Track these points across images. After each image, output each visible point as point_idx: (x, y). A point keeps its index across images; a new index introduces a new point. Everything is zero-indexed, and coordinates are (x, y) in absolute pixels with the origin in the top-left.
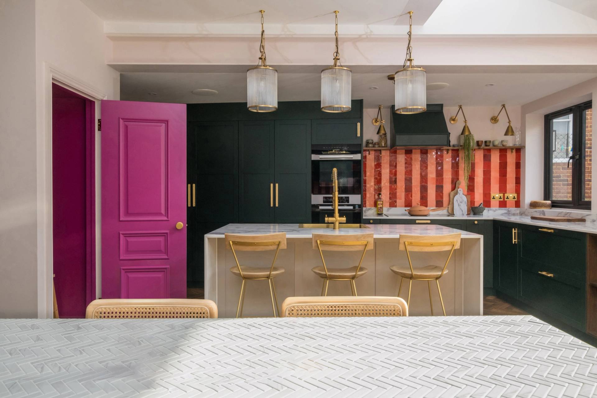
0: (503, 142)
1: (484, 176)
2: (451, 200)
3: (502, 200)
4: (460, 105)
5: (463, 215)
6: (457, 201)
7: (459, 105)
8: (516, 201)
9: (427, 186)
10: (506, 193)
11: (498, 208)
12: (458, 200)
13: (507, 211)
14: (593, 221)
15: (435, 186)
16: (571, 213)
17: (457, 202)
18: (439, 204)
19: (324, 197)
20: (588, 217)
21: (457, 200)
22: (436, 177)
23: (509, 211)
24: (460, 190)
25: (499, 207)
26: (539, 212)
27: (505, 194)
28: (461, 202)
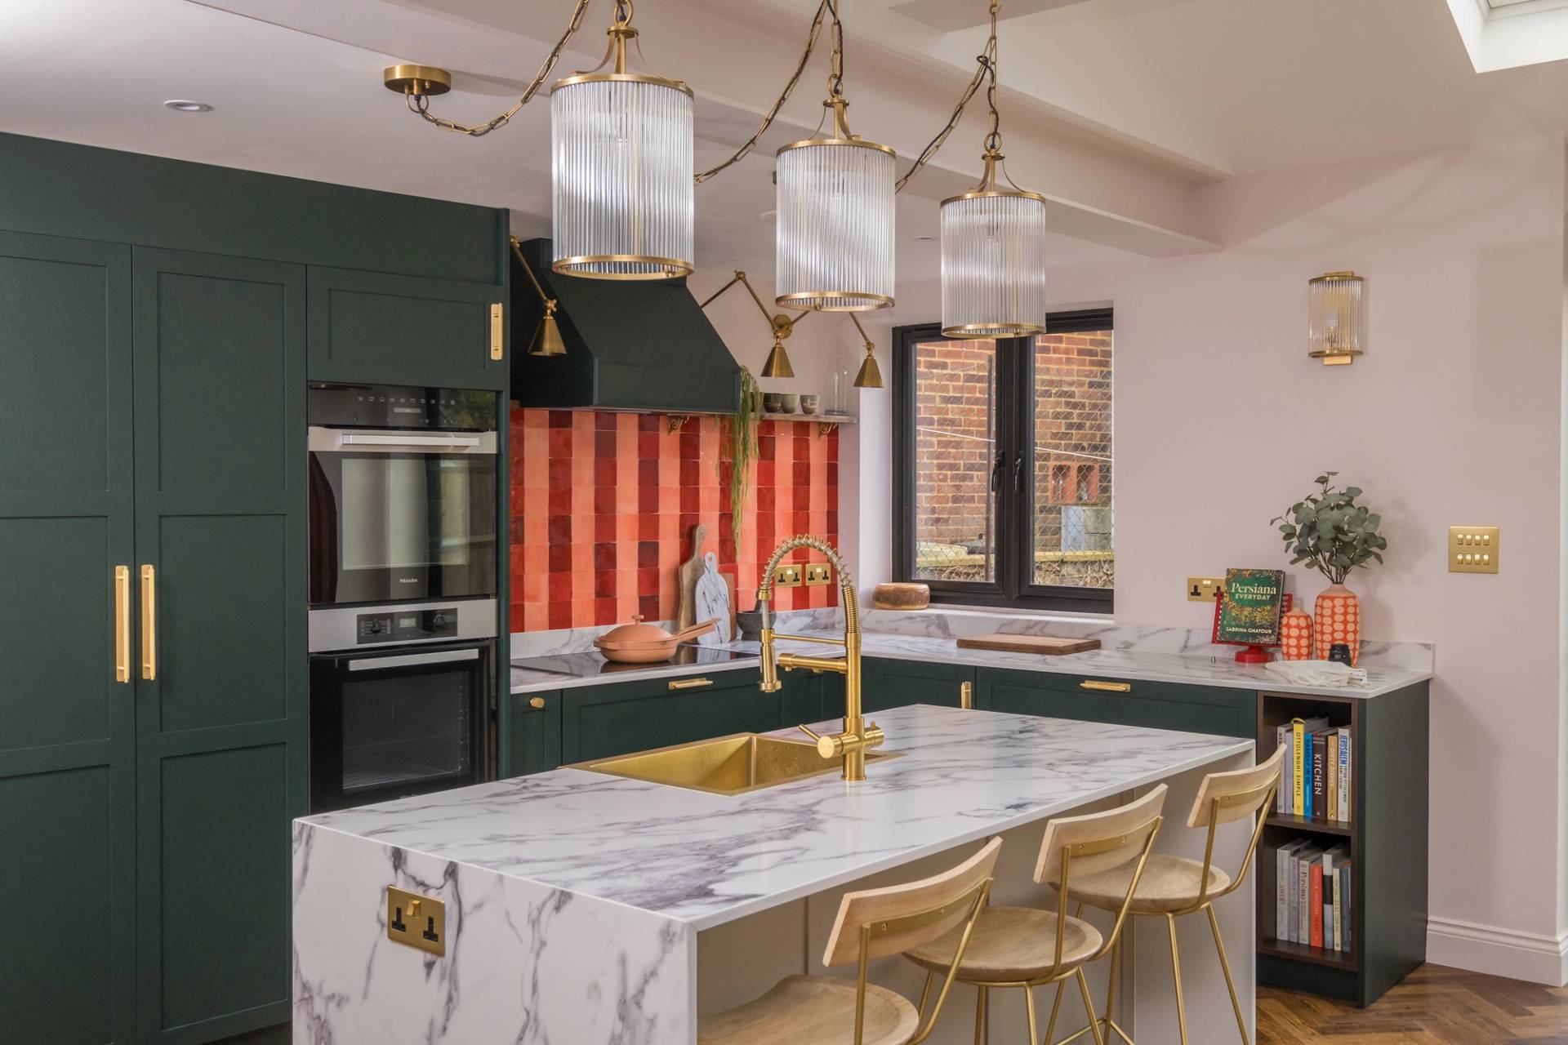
0: (809, 401)
1: (759, 509)
2: (685, 593)
3: (799, 584)
4: (738, 271)
5: (721, 642)
6: (705, 597)
7: (735, 271)
8: (828, 585)
9: (615, 545)
10: (808, 562)
11: (790, 612)
12: (707, 594)
13: (812, 619)
14: (1123, 646)
15: (636, 543)
16: (1047, 623)
17: (704, 601)
18: (649, 609)
19: (360, 618)
20: (1111, 634)
21: (704, 593)
22: (640, 512)
23: (815, 618)
24: (710, 559)
25: (794, 609)
26: (923, 622)
27: (807, 565)
28: (715, 600)
